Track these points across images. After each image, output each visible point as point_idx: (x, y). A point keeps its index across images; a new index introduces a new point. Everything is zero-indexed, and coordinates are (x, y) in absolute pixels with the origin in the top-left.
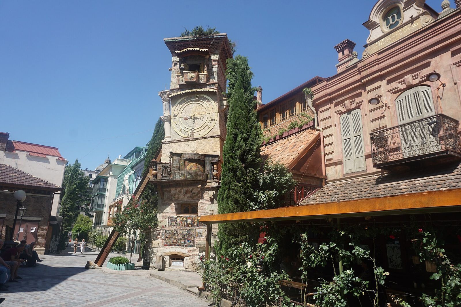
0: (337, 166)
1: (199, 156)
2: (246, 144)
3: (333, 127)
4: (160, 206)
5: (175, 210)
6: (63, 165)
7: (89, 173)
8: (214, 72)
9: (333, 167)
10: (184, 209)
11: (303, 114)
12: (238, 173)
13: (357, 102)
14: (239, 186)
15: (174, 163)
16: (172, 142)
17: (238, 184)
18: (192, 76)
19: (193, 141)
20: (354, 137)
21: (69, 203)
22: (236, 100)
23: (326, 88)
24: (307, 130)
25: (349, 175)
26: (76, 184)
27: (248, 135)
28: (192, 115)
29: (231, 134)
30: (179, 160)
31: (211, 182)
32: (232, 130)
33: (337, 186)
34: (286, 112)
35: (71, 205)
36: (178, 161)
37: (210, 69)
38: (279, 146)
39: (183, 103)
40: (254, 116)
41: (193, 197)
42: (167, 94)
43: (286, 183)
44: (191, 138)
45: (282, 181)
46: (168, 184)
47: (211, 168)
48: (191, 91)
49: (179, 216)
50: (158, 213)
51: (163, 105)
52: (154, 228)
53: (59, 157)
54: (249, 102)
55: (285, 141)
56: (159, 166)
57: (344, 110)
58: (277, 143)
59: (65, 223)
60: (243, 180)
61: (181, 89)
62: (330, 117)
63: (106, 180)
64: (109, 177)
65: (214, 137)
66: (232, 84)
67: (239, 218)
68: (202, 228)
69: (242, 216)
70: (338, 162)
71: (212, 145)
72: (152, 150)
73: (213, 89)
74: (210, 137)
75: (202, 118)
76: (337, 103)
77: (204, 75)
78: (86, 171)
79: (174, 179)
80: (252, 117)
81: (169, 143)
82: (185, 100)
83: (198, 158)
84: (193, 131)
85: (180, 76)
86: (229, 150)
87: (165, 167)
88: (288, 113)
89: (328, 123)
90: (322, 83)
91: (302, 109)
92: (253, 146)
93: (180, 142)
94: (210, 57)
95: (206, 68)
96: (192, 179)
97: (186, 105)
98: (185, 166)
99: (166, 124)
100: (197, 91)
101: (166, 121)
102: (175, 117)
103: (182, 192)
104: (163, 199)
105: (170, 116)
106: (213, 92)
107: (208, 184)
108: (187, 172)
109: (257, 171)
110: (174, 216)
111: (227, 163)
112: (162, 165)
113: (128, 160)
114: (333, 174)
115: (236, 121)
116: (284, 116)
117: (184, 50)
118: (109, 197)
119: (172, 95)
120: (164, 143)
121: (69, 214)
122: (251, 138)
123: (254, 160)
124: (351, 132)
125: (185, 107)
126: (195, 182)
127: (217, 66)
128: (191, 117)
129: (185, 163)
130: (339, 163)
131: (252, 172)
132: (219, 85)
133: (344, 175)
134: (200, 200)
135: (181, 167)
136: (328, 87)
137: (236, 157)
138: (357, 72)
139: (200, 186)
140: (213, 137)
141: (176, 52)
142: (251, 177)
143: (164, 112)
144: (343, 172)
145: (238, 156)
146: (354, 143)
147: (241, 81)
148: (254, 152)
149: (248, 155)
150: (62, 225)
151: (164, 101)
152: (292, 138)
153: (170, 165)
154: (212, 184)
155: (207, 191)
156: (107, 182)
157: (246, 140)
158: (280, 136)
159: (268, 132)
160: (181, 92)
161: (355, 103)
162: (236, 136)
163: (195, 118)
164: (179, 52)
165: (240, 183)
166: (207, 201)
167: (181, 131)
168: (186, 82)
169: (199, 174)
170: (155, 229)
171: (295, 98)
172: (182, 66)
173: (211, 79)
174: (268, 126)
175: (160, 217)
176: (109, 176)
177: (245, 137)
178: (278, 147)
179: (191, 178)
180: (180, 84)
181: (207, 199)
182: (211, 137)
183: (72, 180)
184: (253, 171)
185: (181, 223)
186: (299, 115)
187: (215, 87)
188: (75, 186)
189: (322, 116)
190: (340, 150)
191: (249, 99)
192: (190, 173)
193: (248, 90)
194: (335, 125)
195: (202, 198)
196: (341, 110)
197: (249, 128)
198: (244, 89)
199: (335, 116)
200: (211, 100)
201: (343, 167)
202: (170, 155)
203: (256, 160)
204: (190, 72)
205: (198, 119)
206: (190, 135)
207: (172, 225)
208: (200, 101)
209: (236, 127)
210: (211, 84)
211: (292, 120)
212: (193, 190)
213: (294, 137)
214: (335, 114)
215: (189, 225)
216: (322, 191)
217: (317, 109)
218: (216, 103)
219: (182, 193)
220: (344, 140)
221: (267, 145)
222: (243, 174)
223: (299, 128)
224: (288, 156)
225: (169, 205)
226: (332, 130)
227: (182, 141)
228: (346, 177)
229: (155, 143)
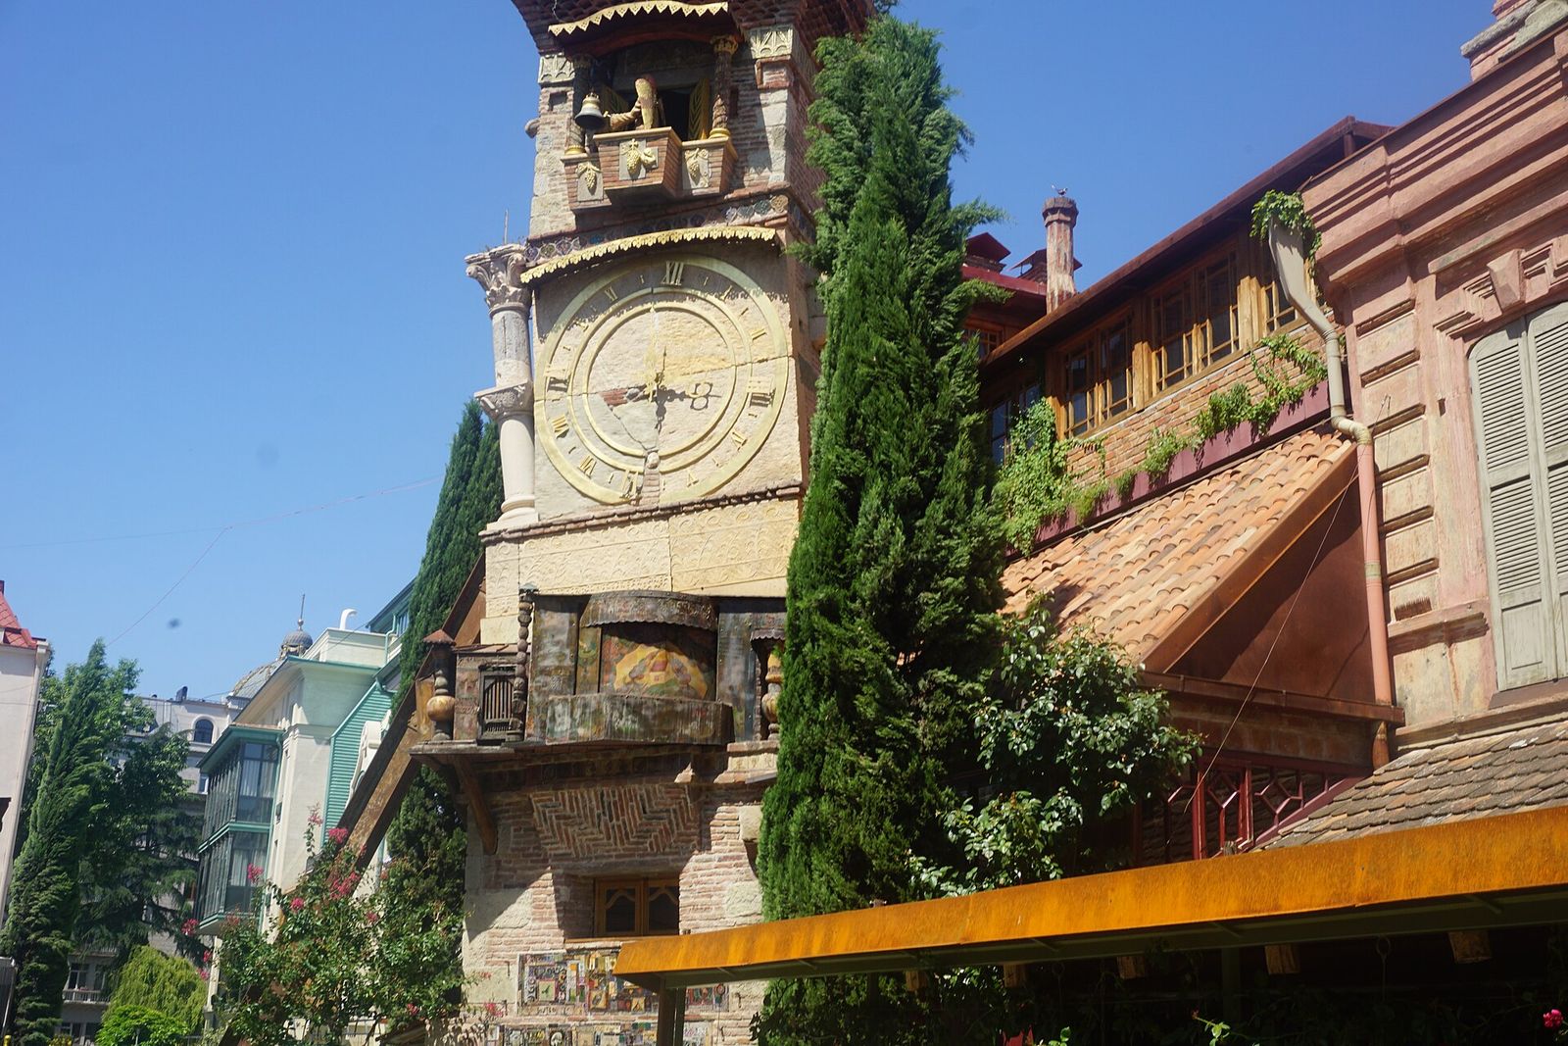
0: (1458, 644)
1: (682, 609)
2: (909, 532)
3: (1430, 417)
4: (477, 893)
5: (555, 916)
6: (29, 673)
7: (198, 716)
8: (768, 129)
9: (1436, 650)
10: (611, 903)
11: (1278, 347)
12: (860, 701)
13: (1561, 260)
14: (870, 775)
15: (546, 651)
16: (538, 531)
17: (864, 761)
18: (643, 158)
19: (653, 523)
20: (1551, 469)
21: (49, 885)
22: (860, 284)
23: (1385, 185)
24: (1296, 438)
25: (1526, 699)
26: (85, 778)
27: (922, 480)
28: (644, 376)
29: (828, 479)
30: (574, 632)
31: (749, 753)
32: (832, 457)
33: (1452, 764)
34: (1189, 338)
35: (60, 893)
36: (564, 637)
37: (743, 113)
38: (1139, 535)
39: (597, 313)
40: (958, 372)
41: (656, 837)
42: (511, 264)
43: (1122, 750)
44: (645, 504)
45: (1101, 736)
46: (516, 768)
47: (751, 671)
48: (638, 241)
49: (576, 946)
50: (465, 935)
51: (491, 329)
52: (439, 1018)
53: (7, 630)
54: (936, 293)
55: (1176, 503)
56: (466, 669)
57: (1486, 309)
58: (1137, 519)
59: (27, 991)
60: (891, 740)
61: (583, 232)
62: (1412, 357)
63: (271, 749)
64: (287, 735)
65: (770, 499)
66: (838, 194)
67: (777, 951)
68: (704, 1014)
69: (785, 943)
70: (1461, 621)
71: (755, 540)
72: (437, 579)
73: (762, 224)
74: (748, 495)
75: (703, 390)
76: (1450, 274)
77: (711, 147)
78: (179, 703)
79: (544, 738)
80: (950, 375)
81: (521, 536)
82: (611, 295)
83: (675, 620)
84: (654, 466)
85: (576, 162)
86: (818, 570)
87: (499, 672)
88: (1197, 343)
89: (1400, 389)
90: (1362, 160)
91: (1271, 314)
92: (953, 543)
93: (583, 530)
94: (745, 46)
95: (719, 111)
96: (644, 734)
97: (614, 321)
98: (603, 666)
99: (512, 433)
100: (670, 243)
101: (507, 418)
102: (555, 394)
103: (591, 810)
104: (490, 849)
105: (529, 387)
106: (760, 240)
107: (732, 762)
108: (612, 698)
109: (978, 687)
110: (548, 946)
111: (804, 644)
112: (481, 661)
113: (390, 639)
114: (1437, 695)
115: (857, 402)
116: (1175, 360)
117: (596, 19)
118: (287, 844)
119: (538, 272)
120: (497, 539)
121: (48, 946)
122: (941, 496)
123: (957, 624)
124: (1530, 437)
125: (610, 335)
126: (664, 753)
127: (783, 95)
128: (642, 388)
129: (605, 650)
130: (1468, 625)
131: (950, 690)
132: (795, 203)
133: (1498, 698)
134: (691, 853)
135: (581, 673)
136: (1398, 180)
137: (853, 606)
138: (1555, 81)
139: (686, 775)
140: (763, 496)
141: (556, 29)
142: (940, 718)
143: (500, 366)
144: (1493, 680)
145: (863, 602)
146: (1547, 506)
147: (888, 177)
148: (955, 574)
149: (924, 596)
150: (13, 1007)
151: (497, 306)
152: (1214, 485)
153: (524, 663)
154: (755, 761)
155: (731, 801)
156: (277, 761)
157: (909, 508)
158: (1152, 474)
159: (1093, 457)
160: (588, 253)
161: (1550, 265)
162: (854, 487)
163: (663, 396)
164: (570, 28)
165: (875, 758)
166: (733, 858)
167: (587, 469)
168: (610, 193)
169: (679, 708)
170: (447, 1024)
171: (1233, 256)
172: (589, 107)
173: (752, 170)
174: (1092, 420)
175: (472, 953)
176: (290, 728)
177: (903, 490)
178: (1133, 543)
179: (634, 732)
180: (581, 206)
181: (728, 847)
182: (751, 497)
183: (68, 753)
184: (952, 682)
185: (587, 989)
186: (1258, 353)
187: (771, 214)
188: (83, 790)
189: (1367, 353)
190: (1471, 547)
191: (934, 277)
192: (632, 701)
193: (931, 224)
194: (1442, 403)
195: (704, 845)
196: (1469, 316)
197: (933, 439)
198: (905, 217)
199: (1441, 350)
200: (753, 289)
201: (1488, 653)
202: (523, 605)
203: (972, 621)
204: (628, 139)
205: (683, 396)
206: (639, 490)
207: (542, 997)
208: (694, 297)
209: (856, 438)
210: (751, 196)
211: (1221, 383)
212: (650, 800)
213: (1223, 479)
214: (1442, 338)
215: (635, 1001)
216: (1363, 793)
217: (1342, 314)
218: (778, 301)
219: (592, 817)
220: (1493, 489)
221: (1086, 533)
222: (890, 705)
223: (1255, 423)
224: (1165, 595)
225: (525, 886)
226: (1425, 434)
227: (595, 522)
228: (1506, 709)
229: (450, 540)
